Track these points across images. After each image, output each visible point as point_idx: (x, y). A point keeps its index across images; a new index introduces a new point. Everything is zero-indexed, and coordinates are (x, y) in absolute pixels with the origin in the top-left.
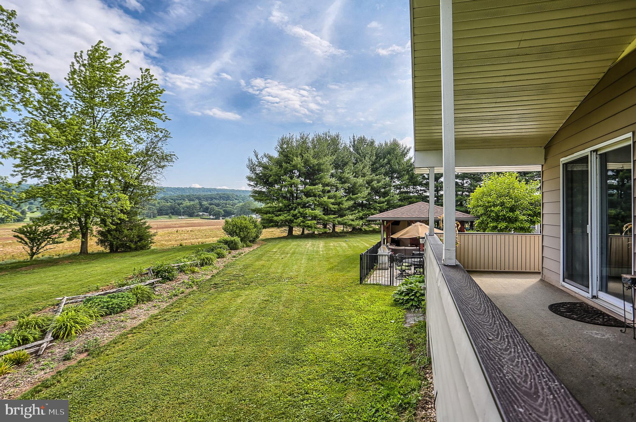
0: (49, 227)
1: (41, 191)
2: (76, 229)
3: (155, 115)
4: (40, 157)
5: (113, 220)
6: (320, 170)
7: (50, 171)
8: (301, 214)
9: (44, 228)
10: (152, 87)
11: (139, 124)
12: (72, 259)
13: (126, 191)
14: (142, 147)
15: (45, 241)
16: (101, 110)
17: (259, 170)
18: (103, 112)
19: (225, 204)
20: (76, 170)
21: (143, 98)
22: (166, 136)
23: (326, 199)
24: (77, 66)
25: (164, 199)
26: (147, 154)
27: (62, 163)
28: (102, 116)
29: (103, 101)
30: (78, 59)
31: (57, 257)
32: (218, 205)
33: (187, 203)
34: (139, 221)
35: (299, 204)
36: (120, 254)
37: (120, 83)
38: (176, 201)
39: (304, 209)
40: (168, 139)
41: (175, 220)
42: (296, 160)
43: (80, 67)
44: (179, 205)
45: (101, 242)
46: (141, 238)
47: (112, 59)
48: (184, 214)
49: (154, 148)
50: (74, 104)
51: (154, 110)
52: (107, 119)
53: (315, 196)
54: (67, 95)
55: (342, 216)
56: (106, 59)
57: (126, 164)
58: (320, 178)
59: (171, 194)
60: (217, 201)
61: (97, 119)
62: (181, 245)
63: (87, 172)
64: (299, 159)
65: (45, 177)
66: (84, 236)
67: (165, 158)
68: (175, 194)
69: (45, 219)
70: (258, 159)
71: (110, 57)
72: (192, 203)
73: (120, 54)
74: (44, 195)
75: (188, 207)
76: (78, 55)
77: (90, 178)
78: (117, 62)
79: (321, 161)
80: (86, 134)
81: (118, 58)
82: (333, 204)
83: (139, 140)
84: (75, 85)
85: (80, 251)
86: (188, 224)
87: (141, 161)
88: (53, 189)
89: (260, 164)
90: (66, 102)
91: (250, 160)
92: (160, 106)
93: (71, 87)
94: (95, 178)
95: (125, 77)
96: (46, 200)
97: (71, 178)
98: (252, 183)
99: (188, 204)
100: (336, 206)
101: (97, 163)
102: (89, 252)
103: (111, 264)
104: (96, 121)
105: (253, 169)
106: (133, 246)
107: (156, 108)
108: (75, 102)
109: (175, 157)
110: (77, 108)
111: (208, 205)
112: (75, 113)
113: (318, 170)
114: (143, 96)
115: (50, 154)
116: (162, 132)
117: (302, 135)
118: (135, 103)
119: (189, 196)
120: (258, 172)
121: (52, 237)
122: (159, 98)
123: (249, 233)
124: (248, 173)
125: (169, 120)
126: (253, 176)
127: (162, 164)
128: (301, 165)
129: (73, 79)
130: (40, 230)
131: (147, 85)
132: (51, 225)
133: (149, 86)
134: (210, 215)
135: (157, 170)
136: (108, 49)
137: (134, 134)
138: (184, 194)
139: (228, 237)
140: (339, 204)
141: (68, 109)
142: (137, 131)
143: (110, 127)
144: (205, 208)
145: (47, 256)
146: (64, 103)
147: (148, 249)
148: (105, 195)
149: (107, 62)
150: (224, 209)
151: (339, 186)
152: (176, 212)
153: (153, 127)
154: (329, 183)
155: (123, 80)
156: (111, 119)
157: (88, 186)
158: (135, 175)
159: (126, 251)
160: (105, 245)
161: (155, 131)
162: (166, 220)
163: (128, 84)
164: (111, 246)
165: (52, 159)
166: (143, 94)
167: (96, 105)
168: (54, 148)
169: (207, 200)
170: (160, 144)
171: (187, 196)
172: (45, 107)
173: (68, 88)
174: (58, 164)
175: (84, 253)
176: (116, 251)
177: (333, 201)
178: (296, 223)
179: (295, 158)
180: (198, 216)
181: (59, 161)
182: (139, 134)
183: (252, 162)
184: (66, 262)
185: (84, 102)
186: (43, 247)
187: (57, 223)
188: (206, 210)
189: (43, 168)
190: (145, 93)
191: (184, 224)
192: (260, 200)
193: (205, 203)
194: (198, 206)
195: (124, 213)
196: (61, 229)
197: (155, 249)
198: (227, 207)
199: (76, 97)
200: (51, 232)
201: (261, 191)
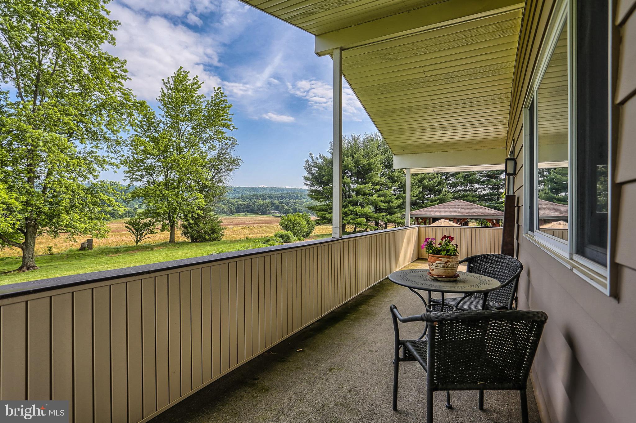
0: (148, 220)
1: (143, 192)
2: (167, 222)
3: (225, 126)
4: (142, 164)
5: (193, 216)
6: (370, 169)
7: (149, 176)
8: (352, 211)
9: (145, 221)
10: (222, 102)
11: (212, 134)
12: (163, 245)
13: (203, 191)
14: (214, 154)
15: (145, 231)
16: (184, 124)
17: (315, 170)
18: (186, 126)
19: (294, 203)
20: (166, 175)
21: (215, 112)
22: (233, 144)
23: (376, 198)
24: (166, 91)
25: (241, 199)
26: (218, 159)
27: (157, 169)
28: (185, 129)
29: (185, 117)
30: (166, 85)
31: (154, 244)
32: (288, 204)
33: (260, 202)
34: (212, 216)
35: (349, 202)
36: (197, 244)
37: (198, 101)
38: (252, 200)
39: (354, 207)
40: (236, 145)
41: (251, 217)
42: (346, 160)
43: (168, 91)
44: (253, 203)
45: (185, 233)
46: (214, 231)
47: (191, 81)
48: (258, 211)
49: (225, 154)
50: (165, 121)
51: (224, 121)
52: (189, 131)
53: (365, 194)
54: (160, 115)
55: (391, 214)
56: (187, 82)
57: (202, 169)
58: (371, 177)
59: (247, 194)
60: (287, 200)
61: (182, 131)
62: (247, 238)
63: (174, 175)
64: (350, 159)
65: (145, 180)
66: (172, 227)
67: (234, 162)
68: (250, 193)
69: (145, 215)
70: (313, 160)
71: (190, 80)
72: (265, 201)
73: (197, 77)
74: (145, 195)
75: (261, 206)
76: (166, 81)
77: (176, 181)
78: (195, 84)
79: (371, 160)
80: (173, 145)
81: (196, 80)
82: (382, 202)
83: (212, 148)
84: (165, 105)
85: (169, 240)
86: (260, 221)
87: (214, 165)
88: (150, 190)
89: (316, 165)
90: (159, 120)
91: (307, 162)
92: (229, 118)
93: (162, 107)
94: (180, 181)
95: (202, 95)
96: (146, 199)
97: (162, 180)
98: (309, 183)
99: (262, 203)
100: (386, 205)
101: (181, 169)
102: (175, 241)
103: (190, 251)
104: (180, 134)
105: (309, 170)
106: (207, 237)
107: (225, 120)
108: (166, 119)
109: (240, 161)
110: (167, 124)
111: (278, 204)
112: (166, 128)
113: (368, 170)
114: (216, 110)
115: (148, 162)
116: (230, 140)
117: (353, 136)
118: (209, 117)
119: (263, 195)
120: (314, 172)
121: (150, 228)
122: (228, 111)
123: (301, 228)
124: (305, 173)
125: (236, 129)
126: (309, 176)
127: (231, 167)
128: (352, 166)
129: (164, 101)
130: (142, 223)
131: (218, 100)
132: (149, 219)
133: (220, 102)
134: (280, 213)
135: (226, 173)
136: (188, 72)
137: (209, 143)
138: (258, 193)
139: (283, 232)
140: (389, 202)
141: (161, 125)
142: (211, 140)
143: (190, 138)
144: (276, 207)
145: (148, 243)
146: (158, 121)
147: (220, 240)
148: (187, 194)
149: (187, 84)
150: (293, 207)
151: (390, 184)
152: (251, 210)
153: (223, 136)
154: (379, 182)
155: (201, 98)
156: (191, 131)
157: (175, 188)
158: (209, 178)
159: (203, 242)
160: (187, 236)
161: (225, 140)
162: (242, 217)
163: (204, 101)
164: (192, 237)
165: (150, 166)
166: (216, 109)
167: (180, 121)
168: (152, 157)
169: (278, 199)
170: (229, 150)
171: (261, 195)
172: (145, 125)
173: (160, 108)
174: (154, 170)
175: (172, 242)
176: (196, 242)
177: (382, 199)
178: (347, 220)
179: (346, 159)
180: (269, 214)
181: (155, 167)
182: (212, 143)
183: (309, 164)
184: (160, 248)
185: (172, 119)
186: (144, 236)
187: (154, 217)
188: (277, 208)
189: (144, 173)
190: (217, 107)
191: (257, 221)
192: (316, 199)
193: (276, 202)
194: (270, 205)
195: (201, 210)
196: (156, 222)
197: (224, 241)
198: (296, 206)
199: (166, 116)
200: (150, 224)
201: (317, 190)
